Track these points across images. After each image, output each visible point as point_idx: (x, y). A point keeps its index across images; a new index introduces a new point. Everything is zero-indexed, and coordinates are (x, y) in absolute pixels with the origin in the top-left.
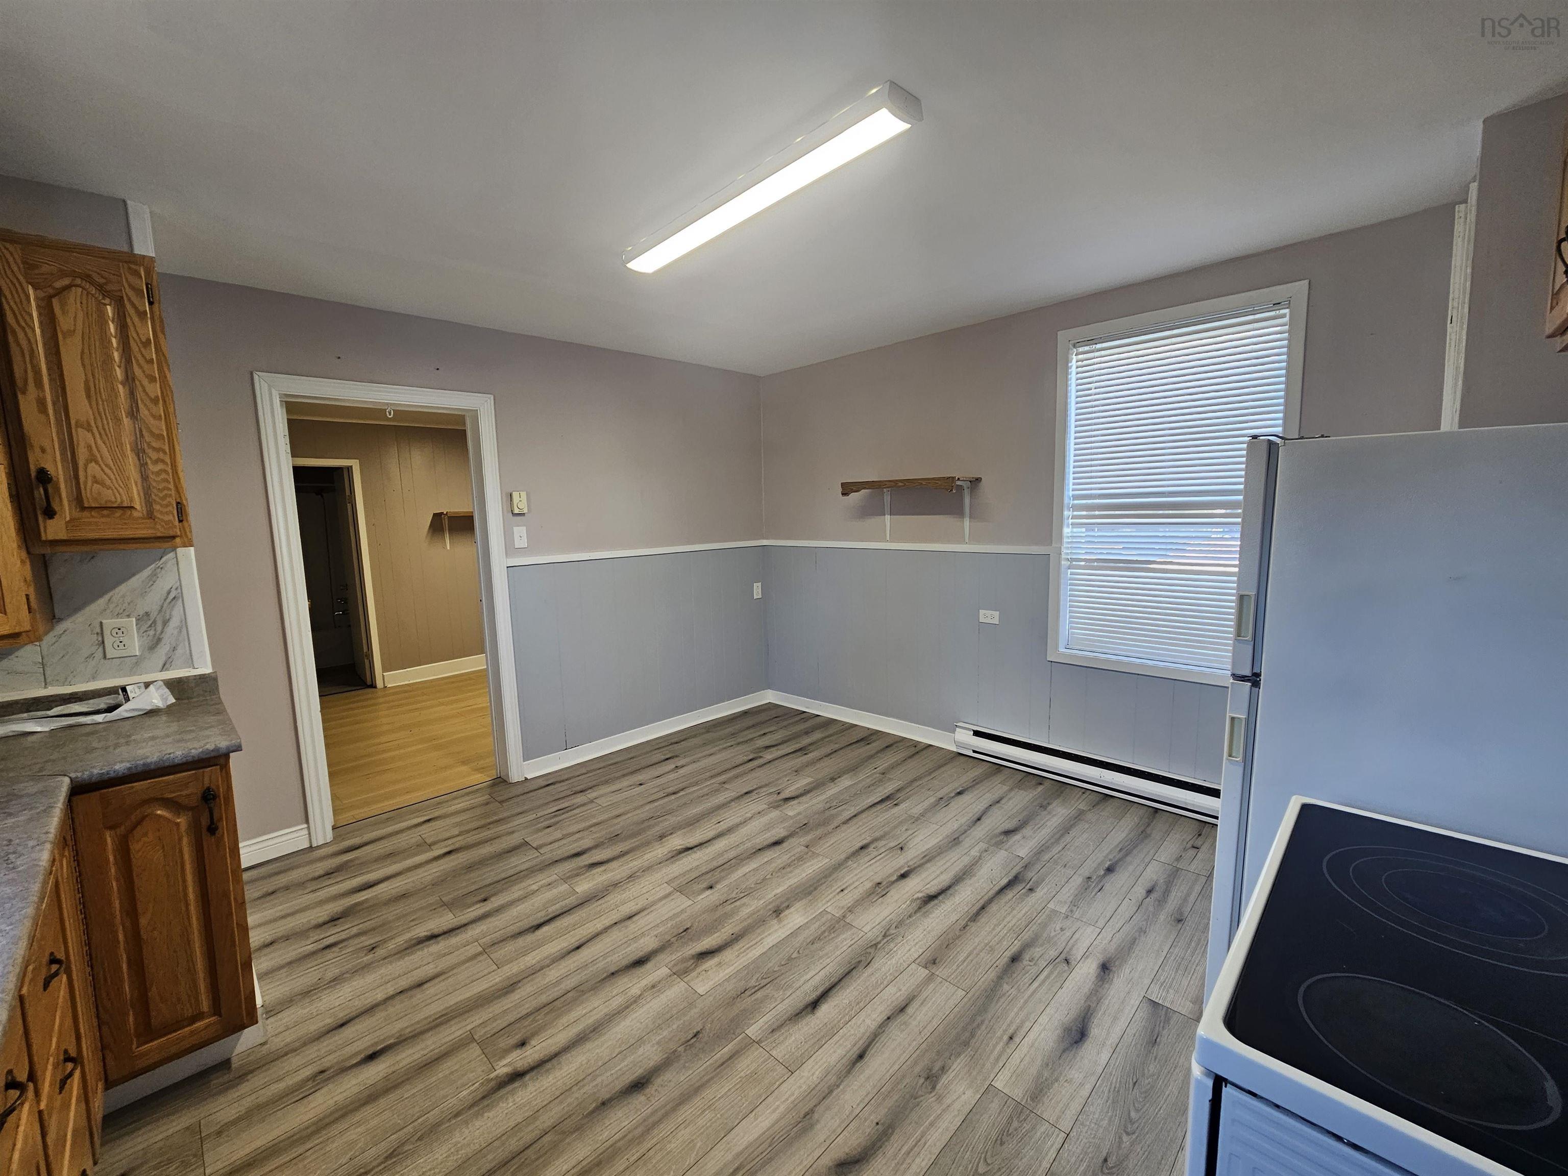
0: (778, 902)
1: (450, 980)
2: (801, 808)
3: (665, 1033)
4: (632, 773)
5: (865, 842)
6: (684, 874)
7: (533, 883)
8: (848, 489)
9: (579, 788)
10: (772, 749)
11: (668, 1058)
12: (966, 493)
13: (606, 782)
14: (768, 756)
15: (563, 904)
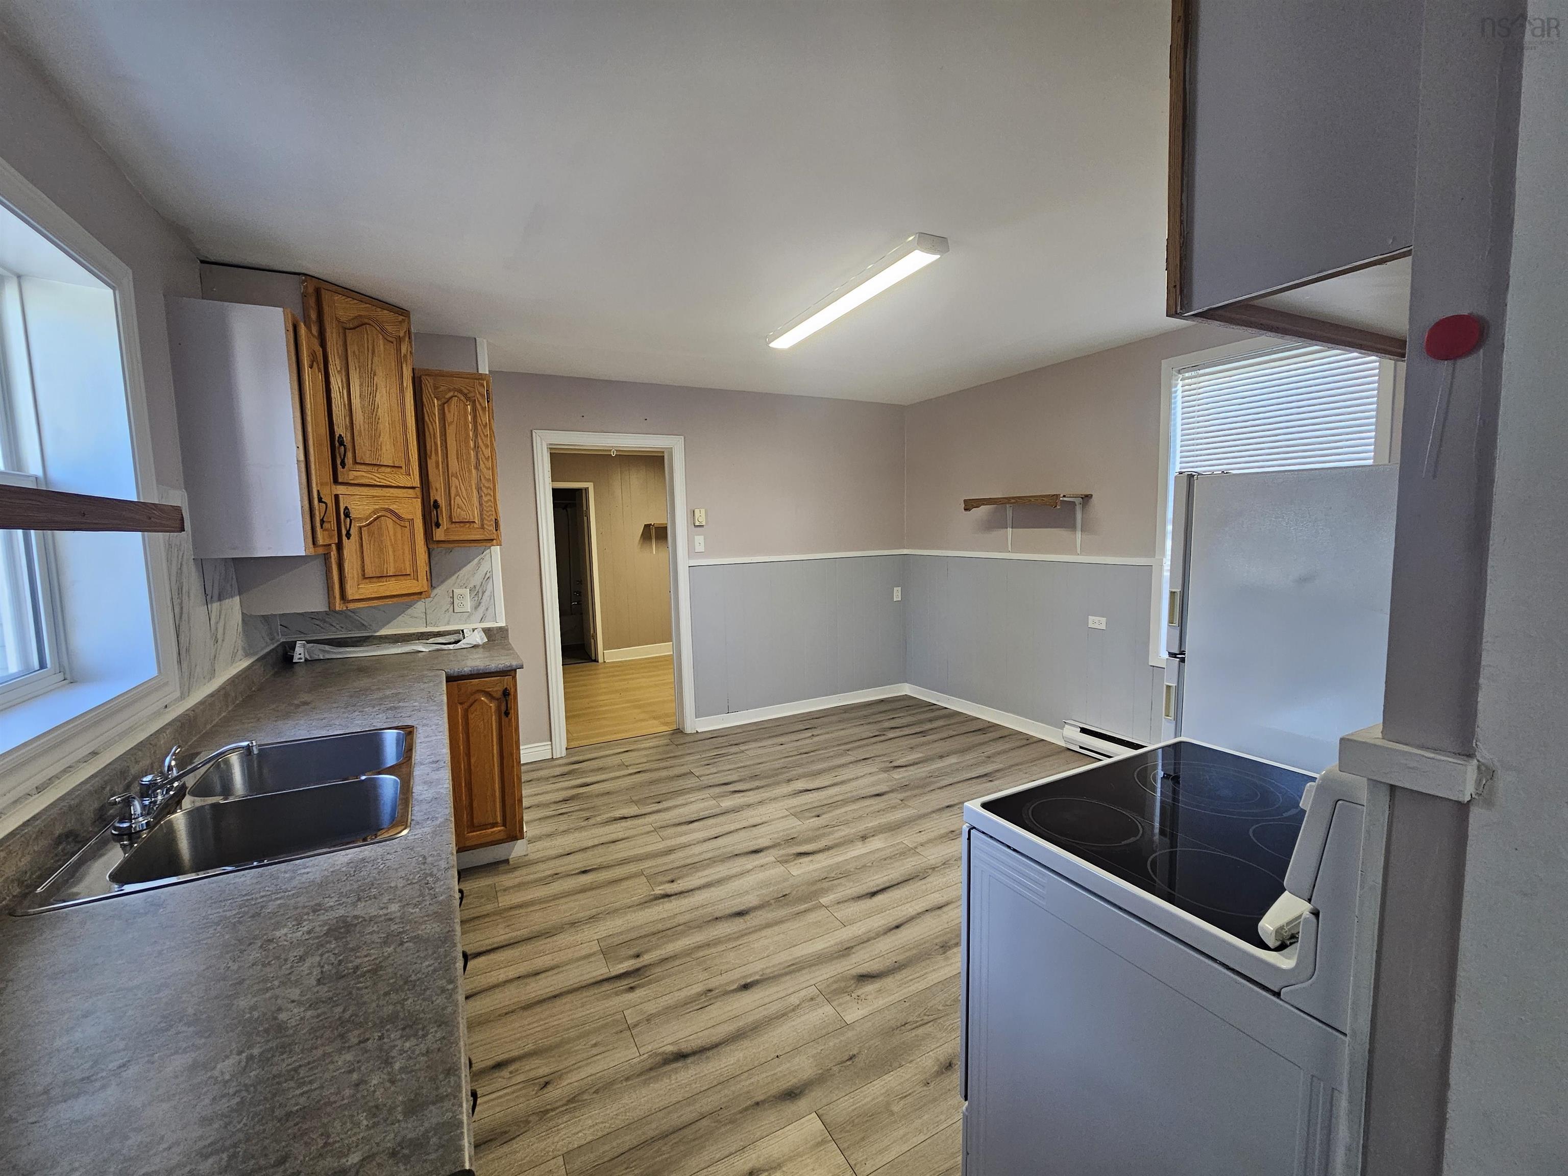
0: (866, 832)
1: (632, 842)
2: (906, 774)
3: (764, 891)
4: (776, 736)
5: (952, 803)
6: (801, 805)
7: (692, 797)
8: (970, 505)
9: (735, 742)
10: (897, 730)
11: (762, 905)
12: (1078, 509)
13: (756, 740)
14: (891, 734)
15: (710, 811)
